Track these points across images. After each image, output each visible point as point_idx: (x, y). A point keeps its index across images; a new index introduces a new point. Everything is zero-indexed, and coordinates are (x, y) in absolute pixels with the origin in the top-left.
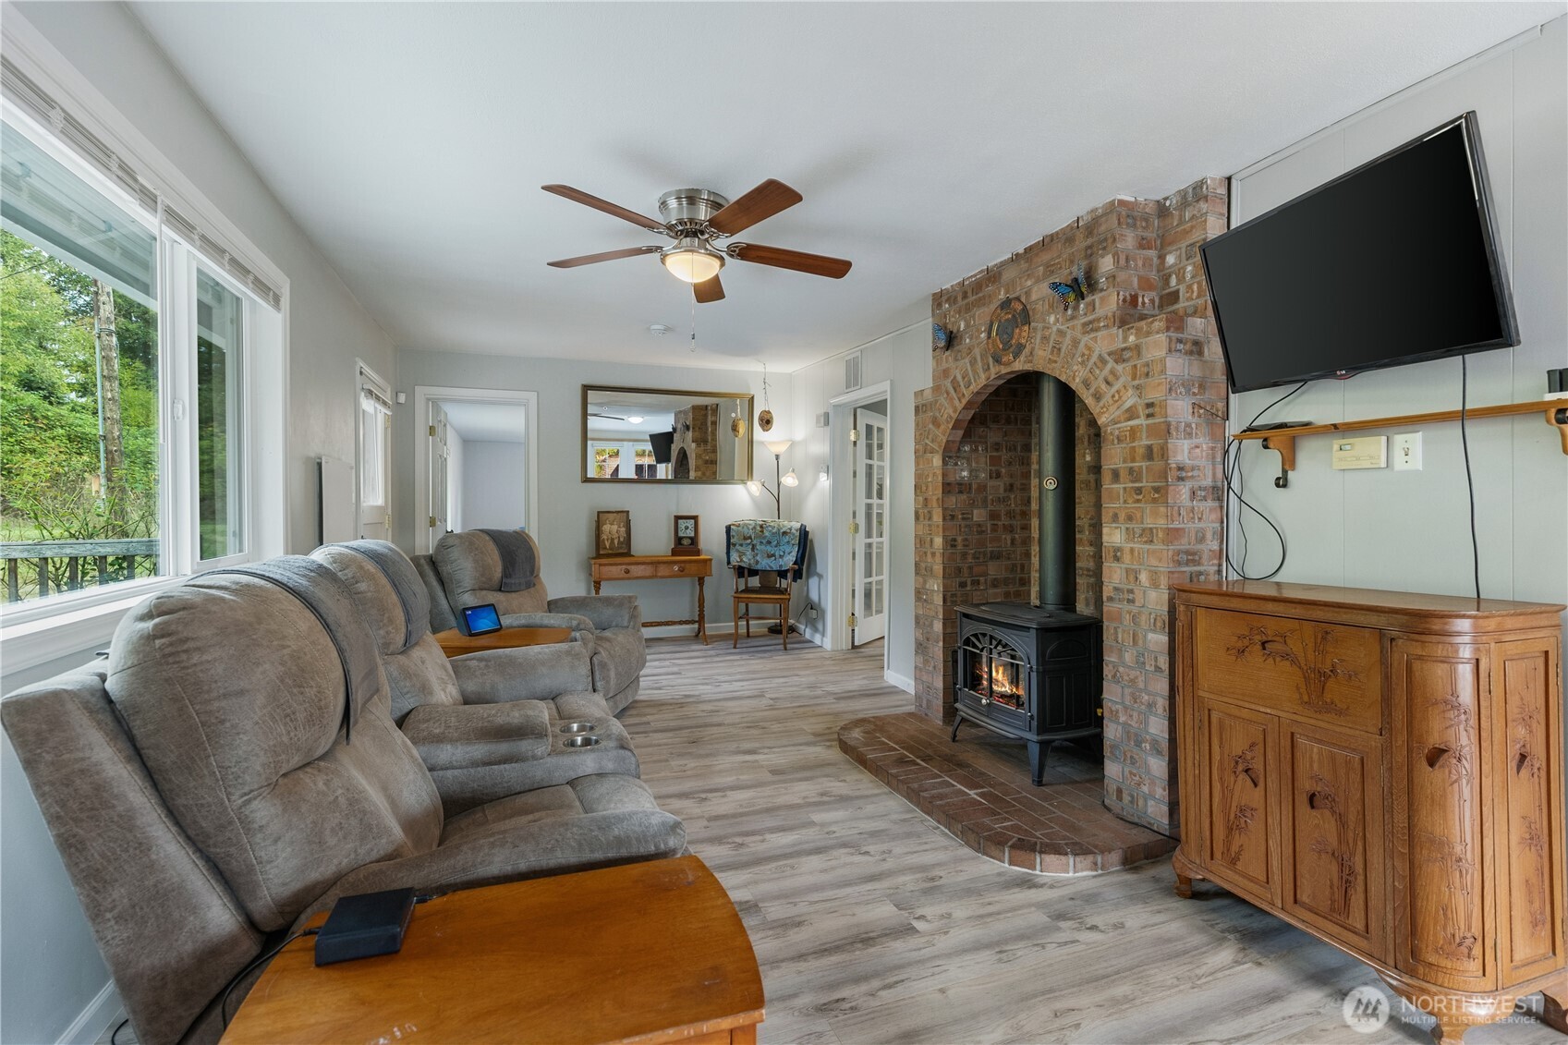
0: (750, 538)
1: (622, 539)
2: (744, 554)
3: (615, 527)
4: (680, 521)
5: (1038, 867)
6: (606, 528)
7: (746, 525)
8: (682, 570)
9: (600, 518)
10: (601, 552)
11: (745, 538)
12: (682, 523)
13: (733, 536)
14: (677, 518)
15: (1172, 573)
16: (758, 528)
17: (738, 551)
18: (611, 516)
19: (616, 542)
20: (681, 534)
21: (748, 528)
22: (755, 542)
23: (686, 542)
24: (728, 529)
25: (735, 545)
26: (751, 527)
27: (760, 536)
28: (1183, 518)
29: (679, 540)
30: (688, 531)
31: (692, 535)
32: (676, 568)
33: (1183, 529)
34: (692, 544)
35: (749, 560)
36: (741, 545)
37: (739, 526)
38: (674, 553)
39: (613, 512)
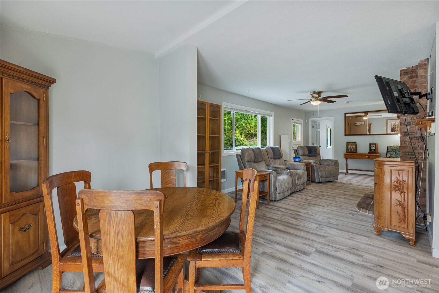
0: (395, 150)
1: (354, 149)
2: (392, 154)
3: (352, 146)
4: (371, 145)
5: (362, 211)
6: (349, 146)
7: (394, 146)
8: (369, 157)
9: (348, 144)
10: (348, 152)
11: (393, 150)
12: (372, 146)
13: (389, 149)
14: (370, 144)
15: (402, 156)
16: (398, 147)
17: (390, 153)
18: (351, 144)
19: (352, 150)
20: (371, 148)
21: (394, 147)
22: (397, 151)
23: (373, 150)
24: (388, 147)
25: (389, 152)
26: (396, 147)
27: (399, 150)
28: (407, 144)
29: (371, 150)
30: (374, 148)
31: (375, 148)
32: (367, 157)
33: (407, 147)
34: (375, 151)
35: (394, 156)
36: (392, 152)
37: (391, 146)
38: (369, 153)
39: (351, 143)
